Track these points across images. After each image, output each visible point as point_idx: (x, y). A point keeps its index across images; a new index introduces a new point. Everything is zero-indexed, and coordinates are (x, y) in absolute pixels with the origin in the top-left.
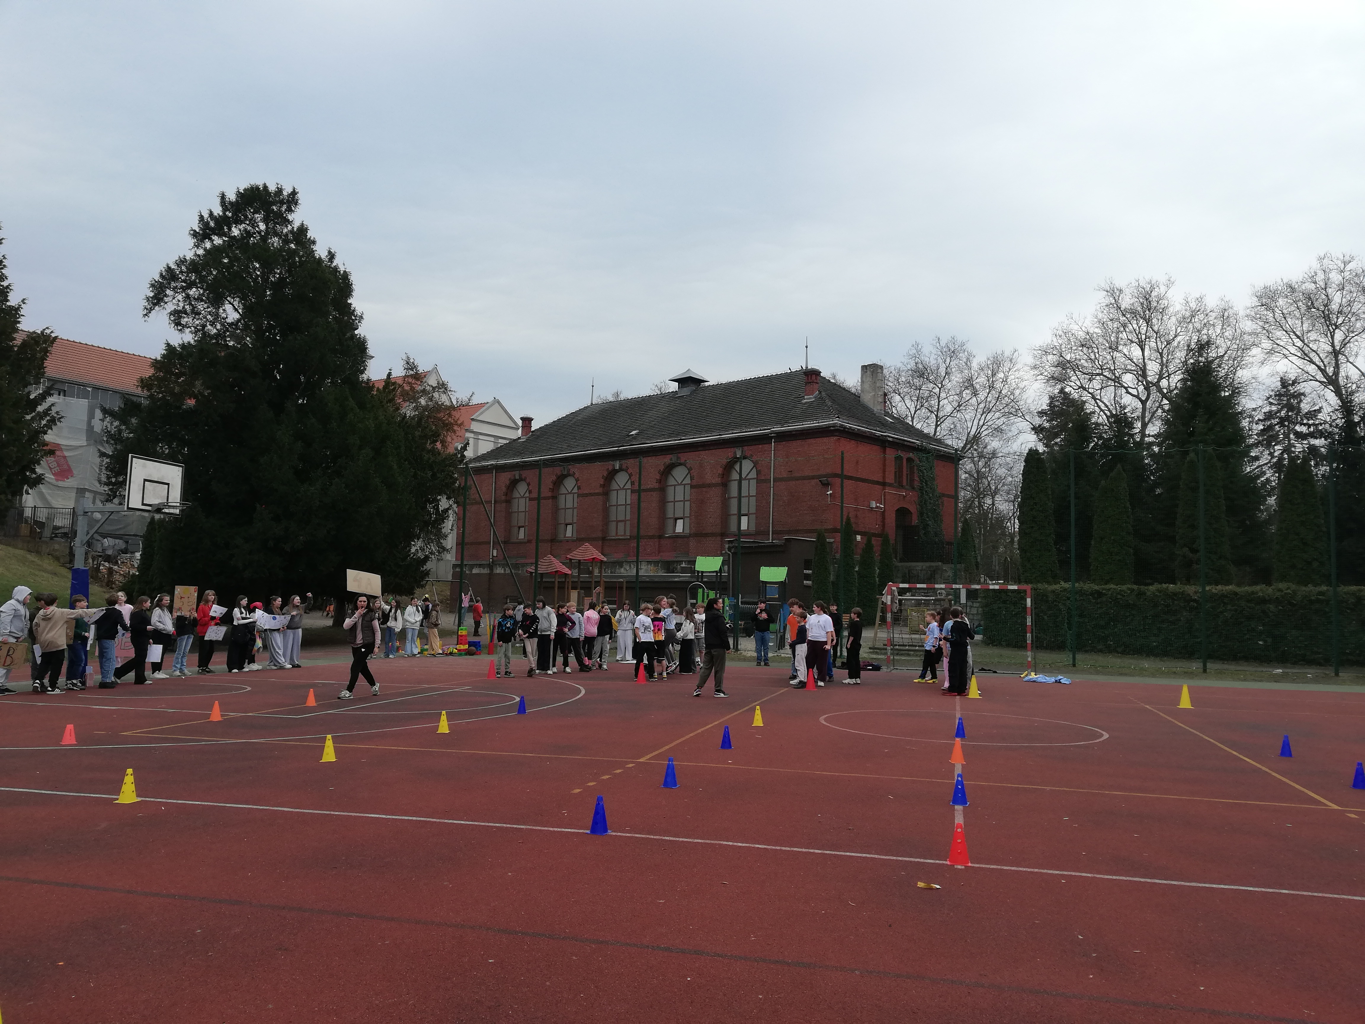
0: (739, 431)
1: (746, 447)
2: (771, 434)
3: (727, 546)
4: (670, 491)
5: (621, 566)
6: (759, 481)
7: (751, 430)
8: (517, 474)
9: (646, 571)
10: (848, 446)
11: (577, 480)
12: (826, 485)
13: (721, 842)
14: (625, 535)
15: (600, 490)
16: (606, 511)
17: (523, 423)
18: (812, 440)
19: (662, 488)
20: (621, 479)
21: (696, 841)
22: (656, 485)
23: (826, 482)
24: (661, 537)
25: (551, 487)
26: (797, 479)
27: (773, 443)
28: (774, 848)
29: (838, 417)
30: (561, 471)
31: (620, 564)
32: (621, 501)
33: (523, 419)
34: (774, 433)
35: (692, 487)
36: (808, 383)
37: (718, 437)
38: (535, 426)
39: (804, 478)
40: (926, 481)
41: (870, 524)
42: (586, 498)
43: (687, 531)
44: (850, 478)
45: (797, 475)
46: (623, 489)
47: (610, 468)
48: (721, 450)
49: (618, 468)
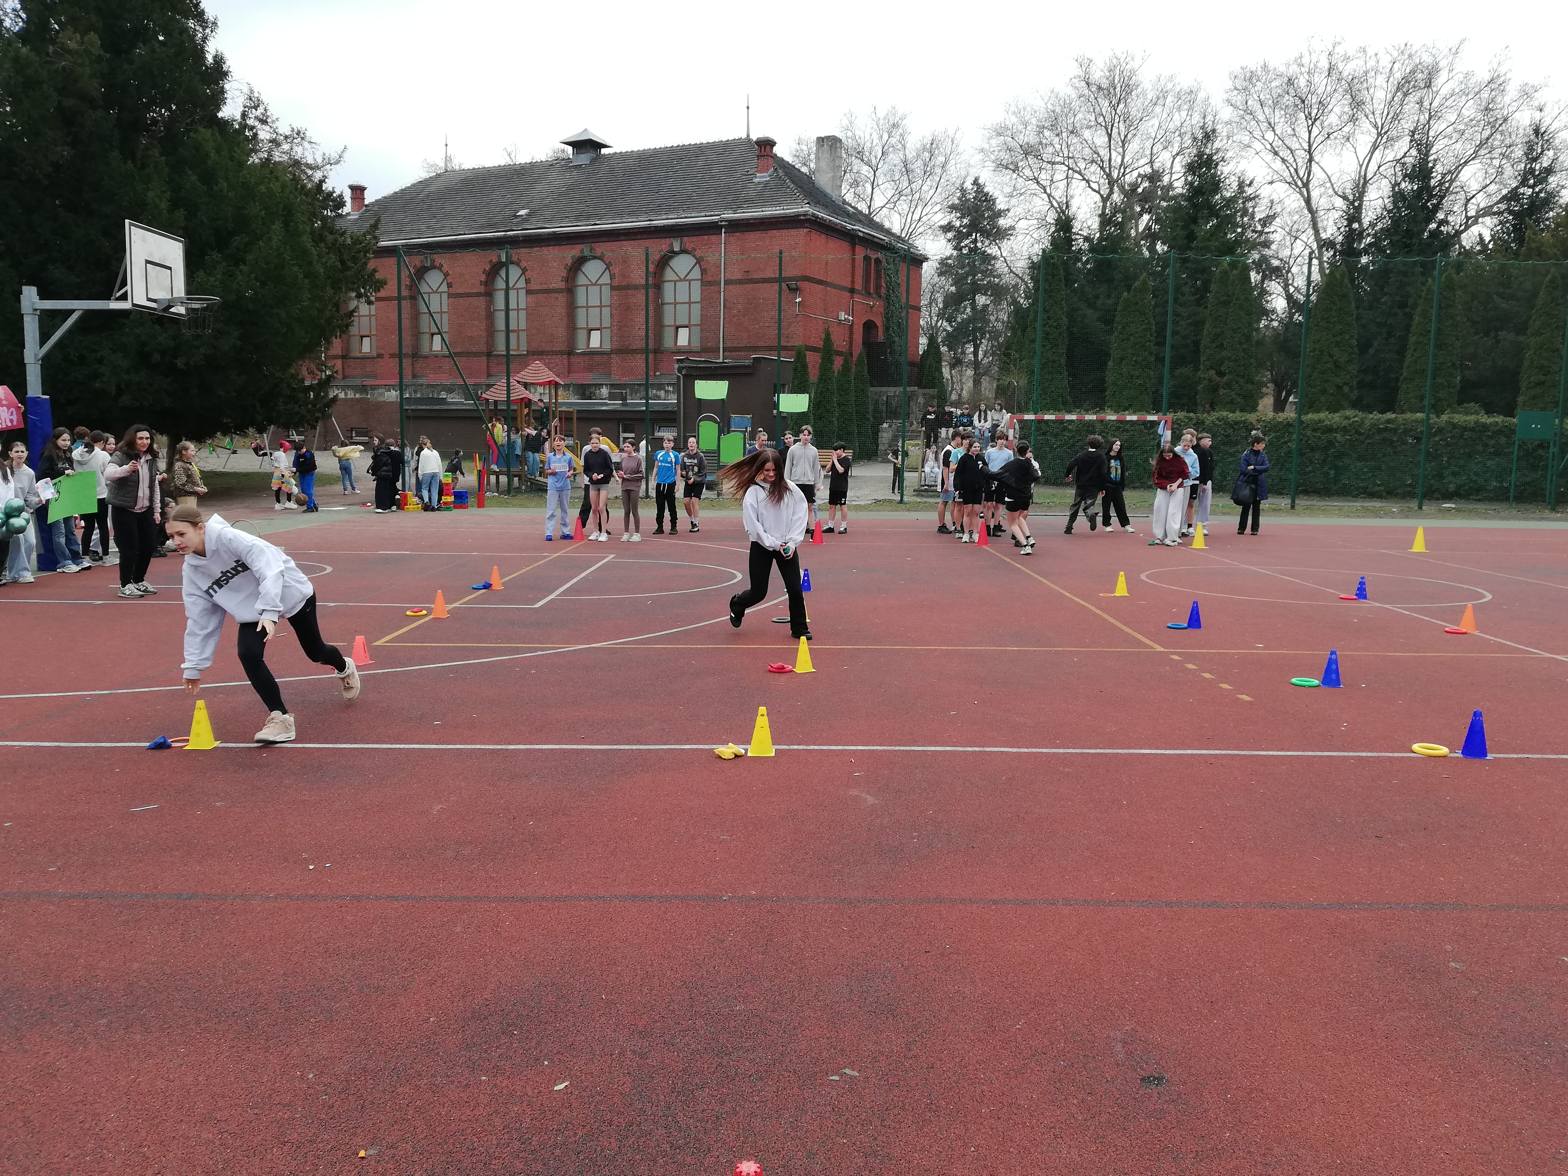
0: (676, 216)
1: (686, 238)
2: (722, 221)
3: (676, 366)
4: (581, 293)
6: (704, 283)
7: (693, 215)
10: (818, 242)
11: (447, 275)
12: (794, 290)
14: (521, 349)
15: (482, 289)
16: (491, 317)
17: (353, 193)
18: (775, 231)
19: (570, 290)
20: (513, 275)
23: (795, 286)
24: (569, 353)
25: (412, 283)
26: (755, 282)
27: (723, 234)
29: (806, 203)
30: (422, 262)
32: (514, 305)
33: (352, 188)
34: (725, 221)
35: (613, 288)
36: (761, 156)
37: (648, 223)
39: (765, 280)
40: (892, 288)
41: (840, 342)
42: (461, 300)
43: (607, 347)
44: (820, 282)
45: (756, 276)
46: (513, 288)
47: (494, 260)
48: (651, 241)
49: (505, 260)
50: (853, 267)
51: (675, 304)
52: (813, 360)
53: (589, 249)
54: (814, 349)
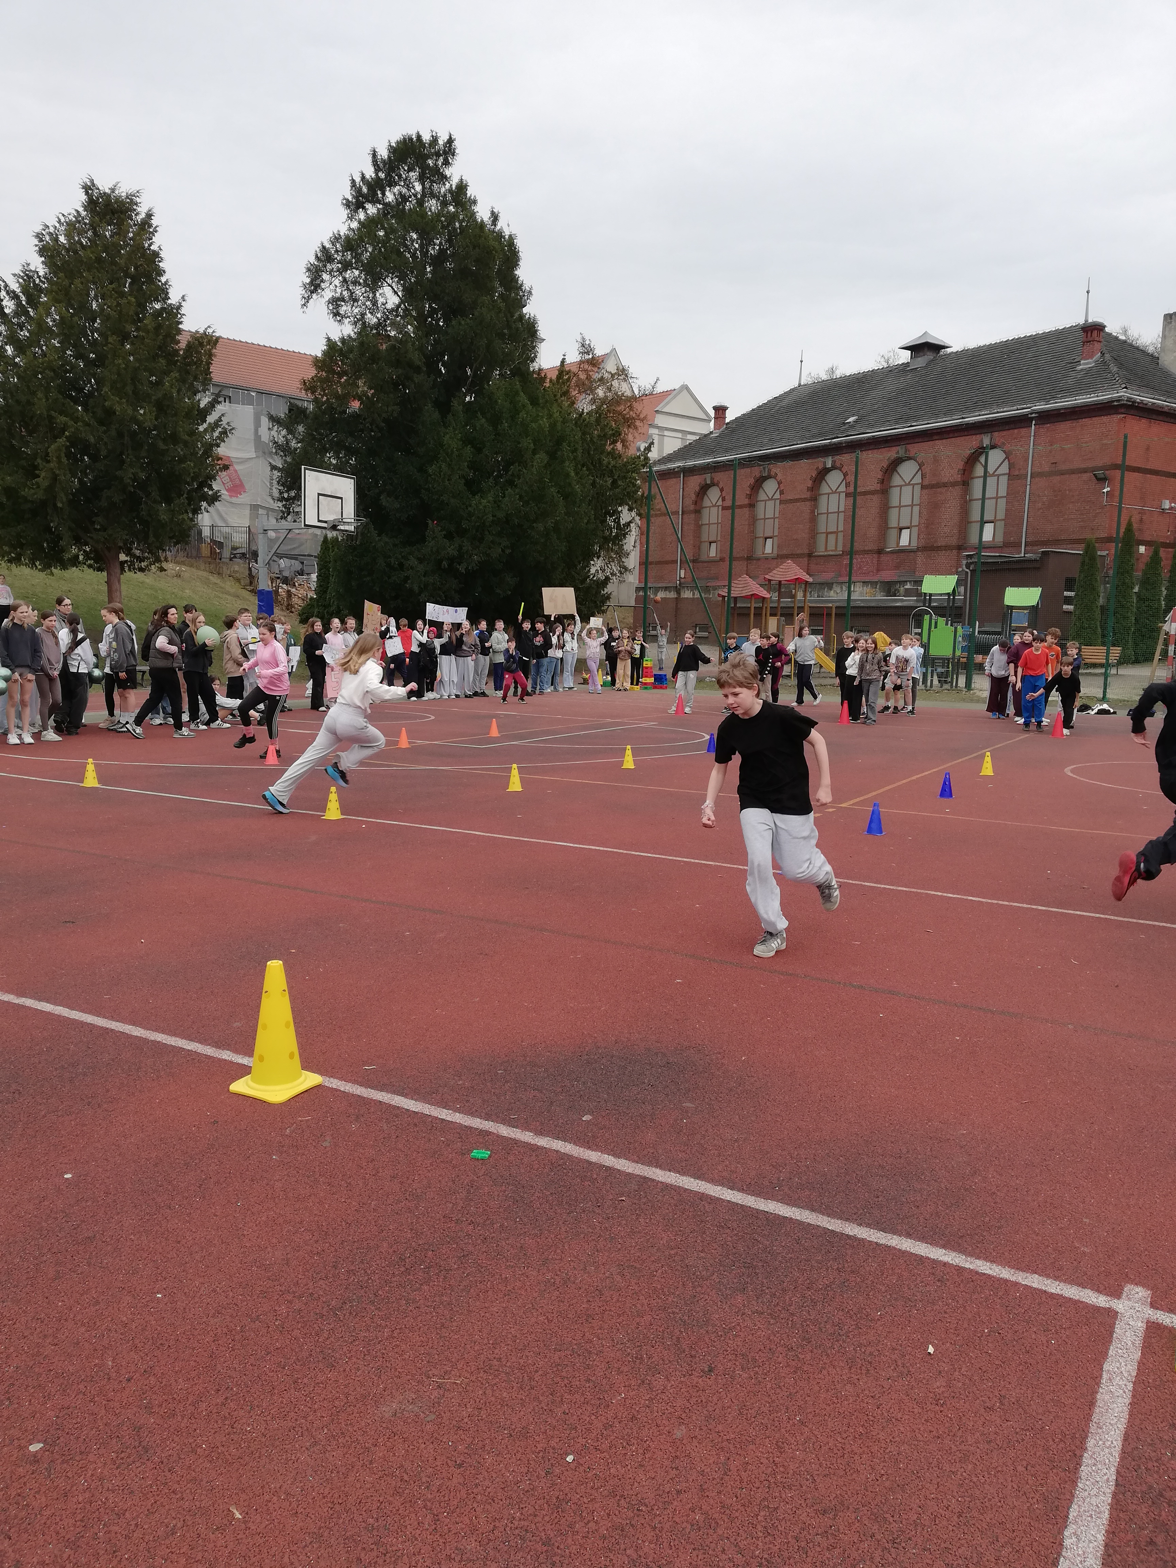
0: (986, 412)
1: (996, 433)
2: (1031, 414)
3: (964, 562)
4: (895, 493)
5: (830, 588)
6: (1011, 476)
7: (1005, 409)
8: (708, 478)
9: (861, 594)
10: (1136, 427)
11: (779, 483)
12: (1102, 480)
13: (929, 892)
14: (836, 549)
15: (808, 495)
16: (813, 520)
17: (716, 414)
18: (1087, 420)
19: (885, 491)
20: (834, 479)
21: (900, 888)
22: (878, 487)
23: (1102, 476)
24: (880, 552)
25: (748, 493)
26: (1062, 473)
28: (990, 901)
29: (1126, 388)
30: (761, 472)
31: (829, 585)
32: (833, 508)
33: (715, 408)
34: (1036, 413)
35: (923, 487)
36: (1087, 342)
37: (961, 420)
38: (730, 416)
39: (1073, 472)
41: (1159, 531)
42: (790, 506)
43: (914, 544)
44: (1136, 470)
45: (1063, 467)
46: (835, 492)
47: (821, 466)
48: (962, 438)
49: (830, 466)
51: (983, 499)
53: (904, 449)
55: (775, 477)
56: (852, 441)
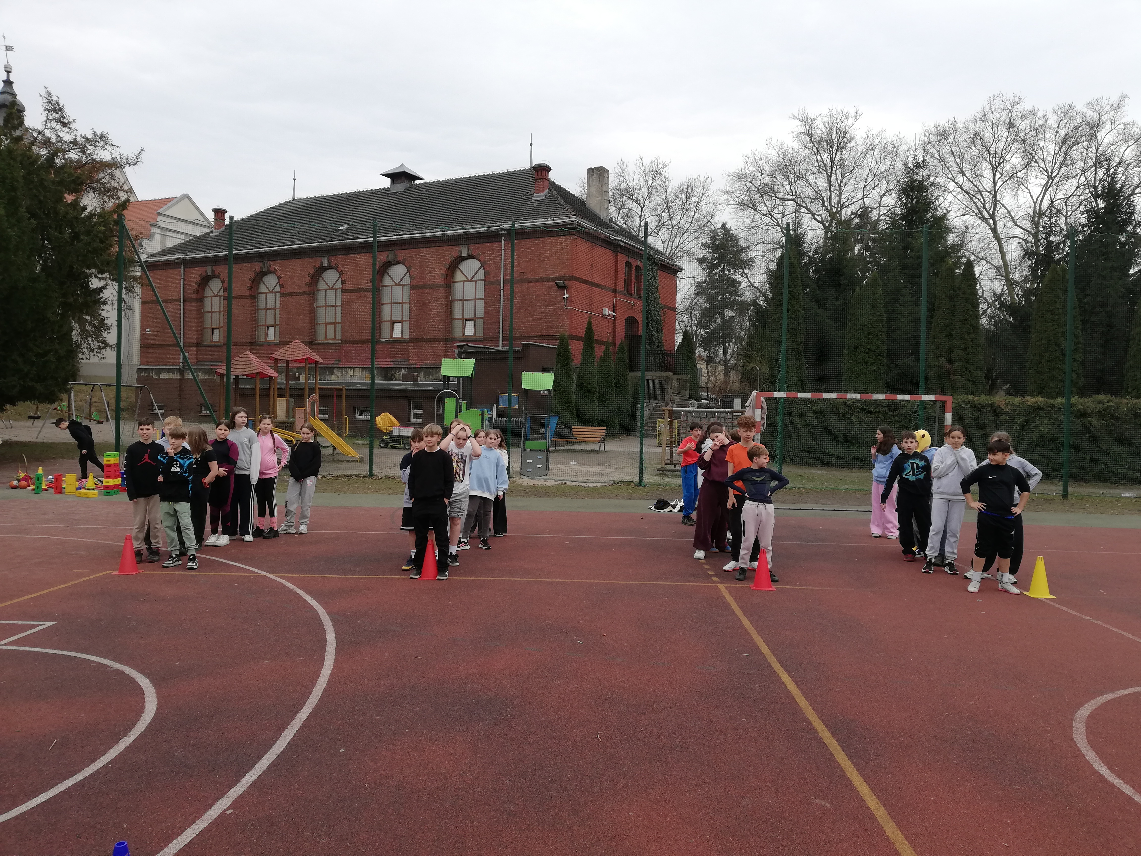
0: (464, 227)
1: (472, 245)
2: (501, 231)
3: (456, 351)
4: (386, 292)
5: (332, 373)
6: (487, 283)
7: (478, 226)
8: (208, 270)
9: (361, 378)
11: (279, 278)
12: (562, 288)
14: (335, 339)
15: (307, 289)
16: (313, 312)
17: (215, 214)
18: (547, 238)
19: (377, 289)
20: (331, 277)
22: (371, 286)
23: (562, 285)
24: (375, 341)
25: (249, 285)
26: (530, 281)
27: (503, 241)
29: (574, 215)
30: (261, 267)
31: (331, 370)
32: (331, 302)
33: (216, 211)
34: (505, 230)
35: (412, 287)
36: (538, 179)
37: (441, 233)
38: (228, 219)
39: (538, 280)
40: (651, 291)
41: (602, 332)
42: (290, 298)
43: (407, 336)
44: (586, 282)
45: (530, 276)
46: (332, 288)
47: (318, 265)
48: (444, 248)
49: (326, 265)
50: (616, 271)
51: (463, 300)
52: (576, 348)
53: (393, 255)
54: (579, 338)
55: (274, 272)
56: (346, 244)
